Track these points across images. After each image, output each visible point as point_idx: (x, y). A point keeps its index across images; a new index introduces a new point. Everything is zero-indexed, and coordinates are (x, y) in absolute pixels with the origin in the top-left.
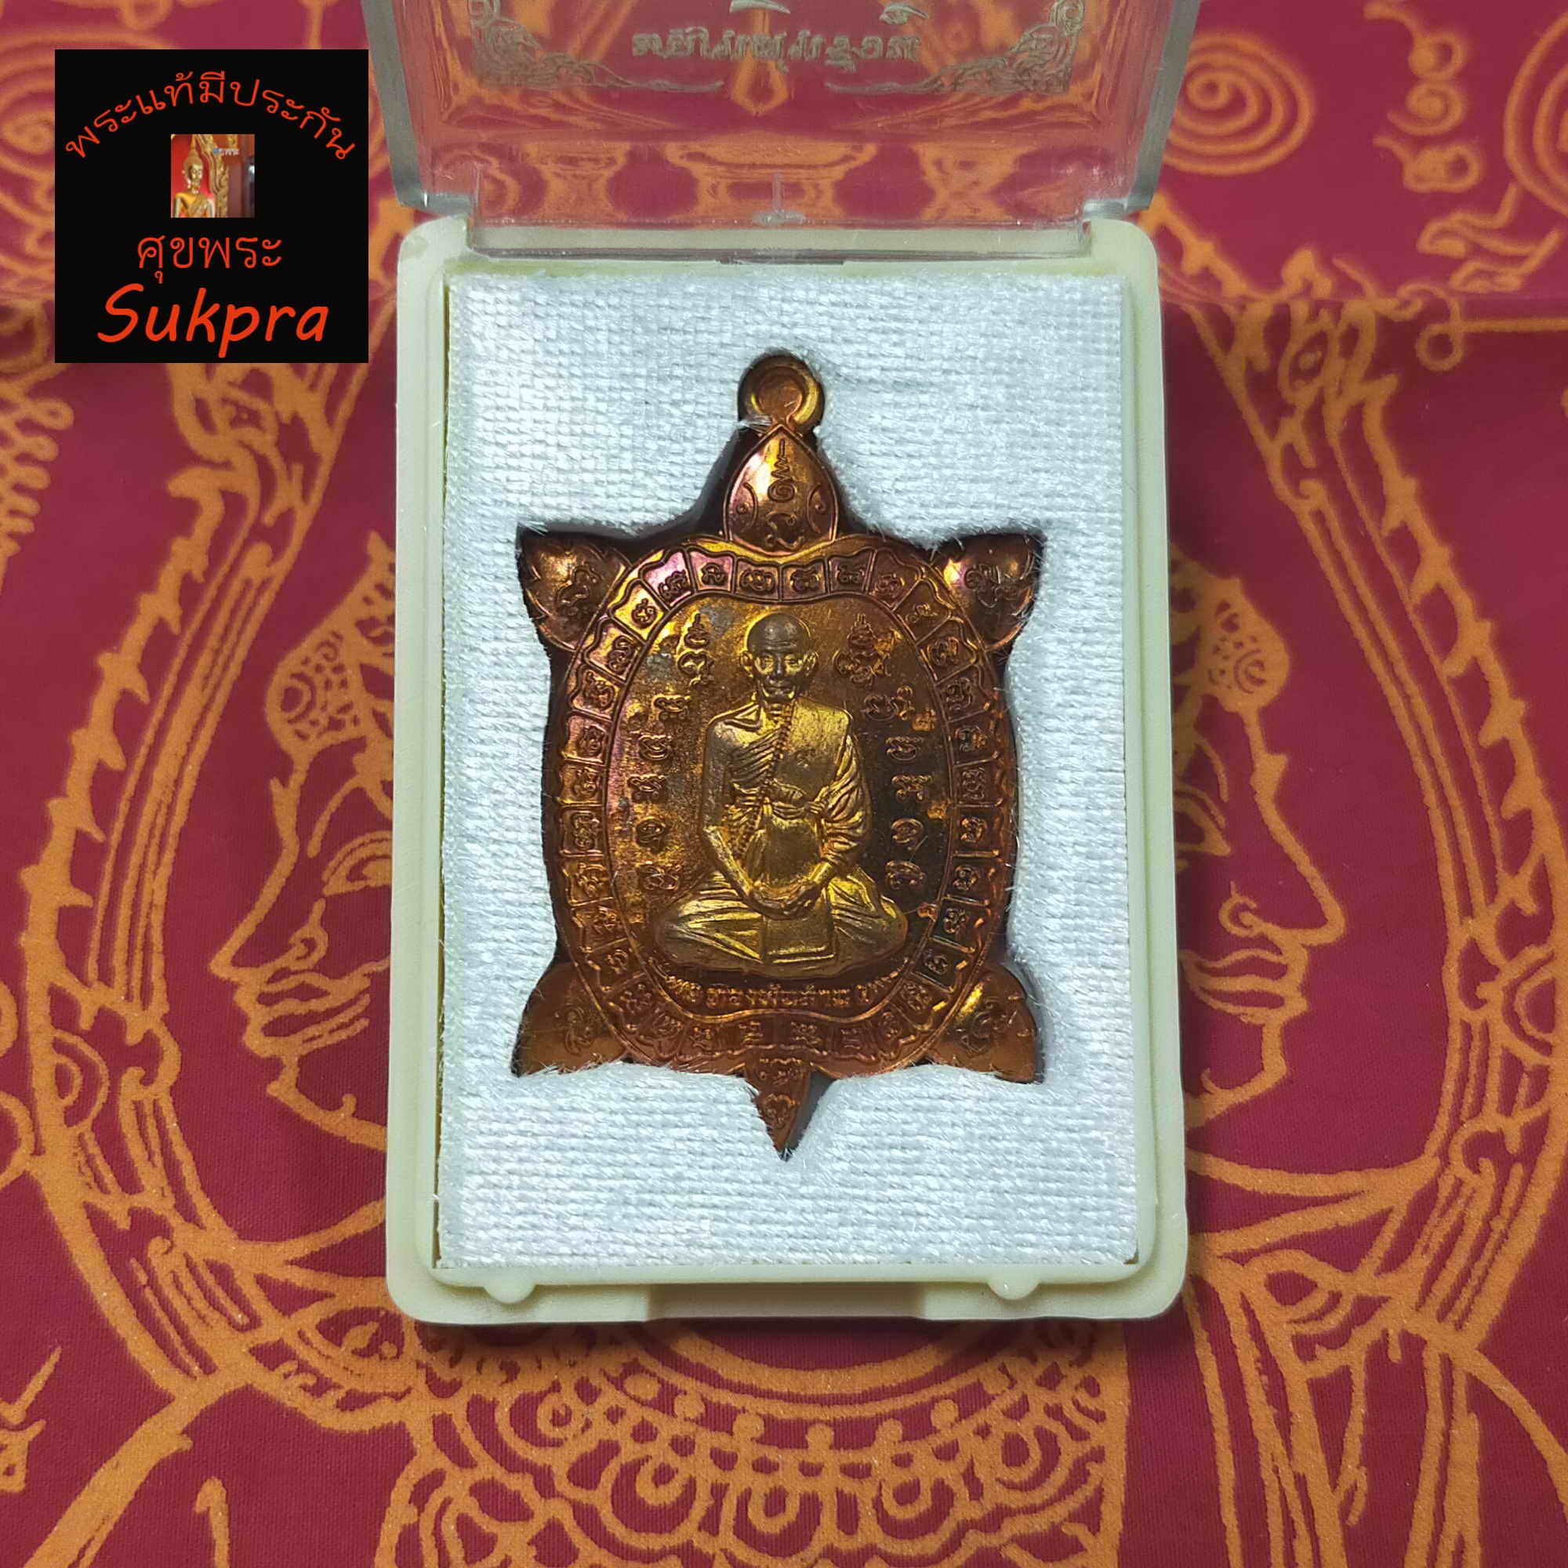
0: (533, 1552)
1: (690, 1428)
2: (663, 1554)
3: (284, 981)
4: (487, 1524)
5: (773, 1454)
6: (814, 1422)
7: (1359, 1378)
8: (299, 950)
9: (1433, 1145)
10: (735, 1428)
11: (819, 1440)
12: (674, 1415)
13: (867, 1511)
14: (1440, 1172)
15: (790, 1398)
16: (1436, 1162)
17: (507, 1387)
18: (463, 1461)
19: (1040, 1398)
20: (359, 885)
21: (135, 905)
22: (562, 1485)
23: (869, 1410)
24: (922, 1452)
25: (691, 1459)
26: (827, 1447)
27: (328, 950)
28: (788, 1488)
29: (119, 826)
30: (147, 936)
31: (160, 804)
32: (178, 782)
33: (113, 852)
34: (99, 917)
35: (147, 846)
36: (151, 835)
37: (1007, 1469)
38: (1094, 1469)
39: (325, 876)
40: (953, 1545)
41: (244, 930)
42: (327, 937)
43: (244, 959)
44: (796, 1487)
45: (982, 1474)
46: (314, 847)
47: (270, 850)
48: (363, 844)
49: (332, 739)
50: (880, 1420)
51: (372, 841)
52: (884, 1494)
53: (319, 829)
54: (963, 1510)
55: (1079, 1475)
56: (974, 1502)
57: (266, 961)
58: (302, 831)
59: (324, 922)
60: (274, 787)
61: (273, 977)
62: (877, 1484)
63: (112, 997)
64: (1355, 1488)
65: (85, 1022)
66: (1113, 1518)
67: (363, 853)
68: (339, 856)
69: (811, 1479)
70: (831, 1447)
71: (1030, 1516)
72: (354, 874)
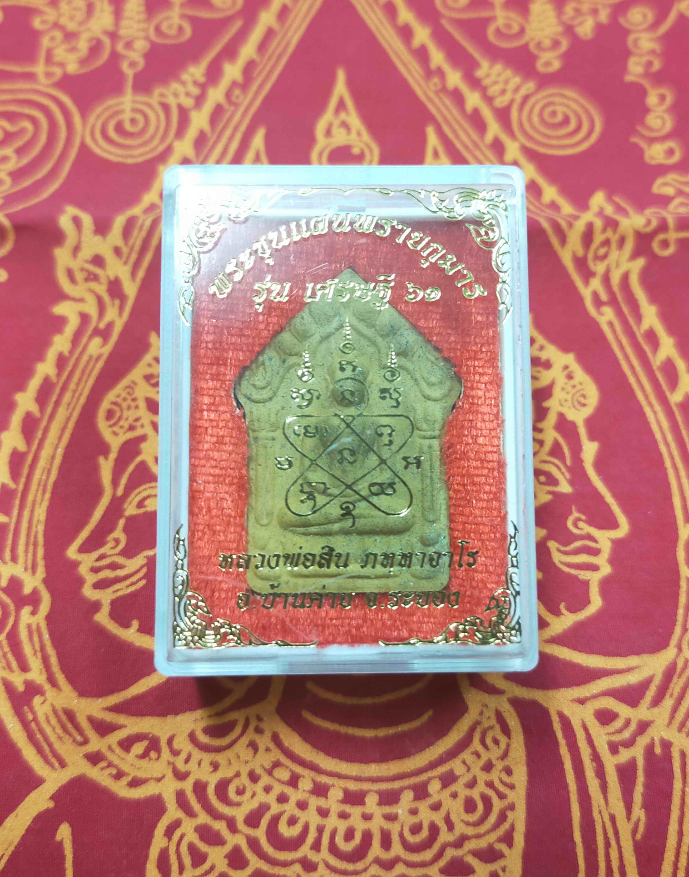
0: (226, 861)
1: (306, 795)
2: (292, 863)
3: (104, 560)
4: (203, 847)
5: (348, 808)
6: (369, 791)
7: (641, 763)
8: (111, 544)
9: (674, 641)
10: (329, 796)
11: (372, 801)
12: (298, 789)
13: (395, 838)
14: (678, 655)
15: (358, 779)
16: (675, 650)
17: (213, 774)
18: (190, 813)
19: (482, 777)
20: (142, 511)
21: (30, 522)
22: (241, 825)
23: (397, 785)
24: (423, 807)
25: (306, 812)
26: (375, 804)
27: (127, 545)
28: (356, 826)
29: (23, 480)
30: (36, 537)
31: (44, 469)
32: (53, 457)
33: (19, 495)
34: (12, 527)
35: (37, 490)
36: (39, 485)
37: (466, 815)
38: (510, 814)
39: (126, 506)
40: (440, 855)
41: (84, 534)
42: (126, 538)
43: (84, 549)
44: (360, 826)
45: (453, 817)
46: (120, 491)
47: (98, 492)
48: (145, 489)
49: (130, 435)
50: (402, 789)
51: (150, 488)
52: (404, 829)
53: (124, 481)
54: (444, 837)
55: (502, 817)
56: (450, 833)
57: (95, 550)
58: (115, 483)
59: (125, 530)
60: (101, 460)
61: (98, 558)
62: (401, 824)
63: (18, 570)
64: (639, 820)
65: (4, 583)
66: (519, 840)
67: (145, 494)
68: (133, 495)
69: (368, 822)
70: (378, 804)
71: (477, 839)
72: (140, 505)
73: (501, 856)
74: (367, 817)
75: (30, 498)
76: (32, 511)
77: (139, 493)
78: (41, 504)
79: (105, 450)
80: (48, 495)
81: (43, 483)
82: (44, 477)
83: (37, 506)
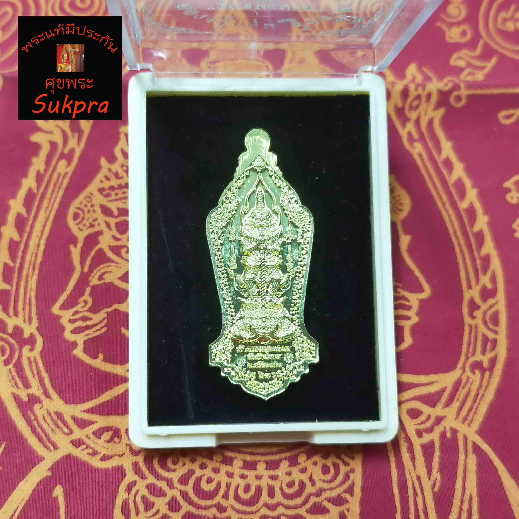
0: (167, 507)
1: (218, 464)
2: (210, 507)
3: (77, 315)
4: (152, 498)
5: (246, 472)
6: (259, 462)
7: (437, 443)
8: (82, 304)
10: (233, 464)
11: (261, 466)
12: (213, 460)
13: (277, 491)
15: (251, 453)
18: (143, 477)
20: (102, 282)
21: (26, 289)
22: (176, 484)
23: (277, 456)
24: (295, 471)
25: (219, 474)
26: (263, 469)
27: (92, 304)
28: (251, 483)
29: (19, 261)
30: (30, 300)
31: (33, 253)
32: (38, 246)
33: (17, 270)
34: (13, 293)
35: (29, 268)
36: (30, 264)
37: (323, 476)
38: (352, 475)
39: (90, 279)
40: (306, 501)
41: (63, 298)
42: (91, 300)
43: (64, 307)
44: (254, 483)
45: (315, 477)
46: (86, 269)
47: (71, 270)
48: (103, 268)
49: (91, 231)
50: (281, 460)
51: (106, 267)
52: (283, 484)
53: (88, 262)
54: (309, 489)
55: (347, 477)
56: (312, 487)
57: (71, 308)
58: (82, 263)
59: (91, 294)
60: (72, 247)
61: (74, 313)
62: (281, 482)
63: (19, 321)
64: (436, 479)
65: (10, 330)
66: (358, 491)
67: (103, 271)
68: (95, 272)
69: (259, 480)
70: (265, 469)
71: (331, 491)
72: (100, 278)
73: (346, 501)
74: (258, 478)
75: (25, 273)
76: (27, 282)
77: (99, 270)
78: (32, 277)
79: (74, 241)
80: (36, 272)
81: (32, 263)
82: (33, 259)
83: (29, 279)
